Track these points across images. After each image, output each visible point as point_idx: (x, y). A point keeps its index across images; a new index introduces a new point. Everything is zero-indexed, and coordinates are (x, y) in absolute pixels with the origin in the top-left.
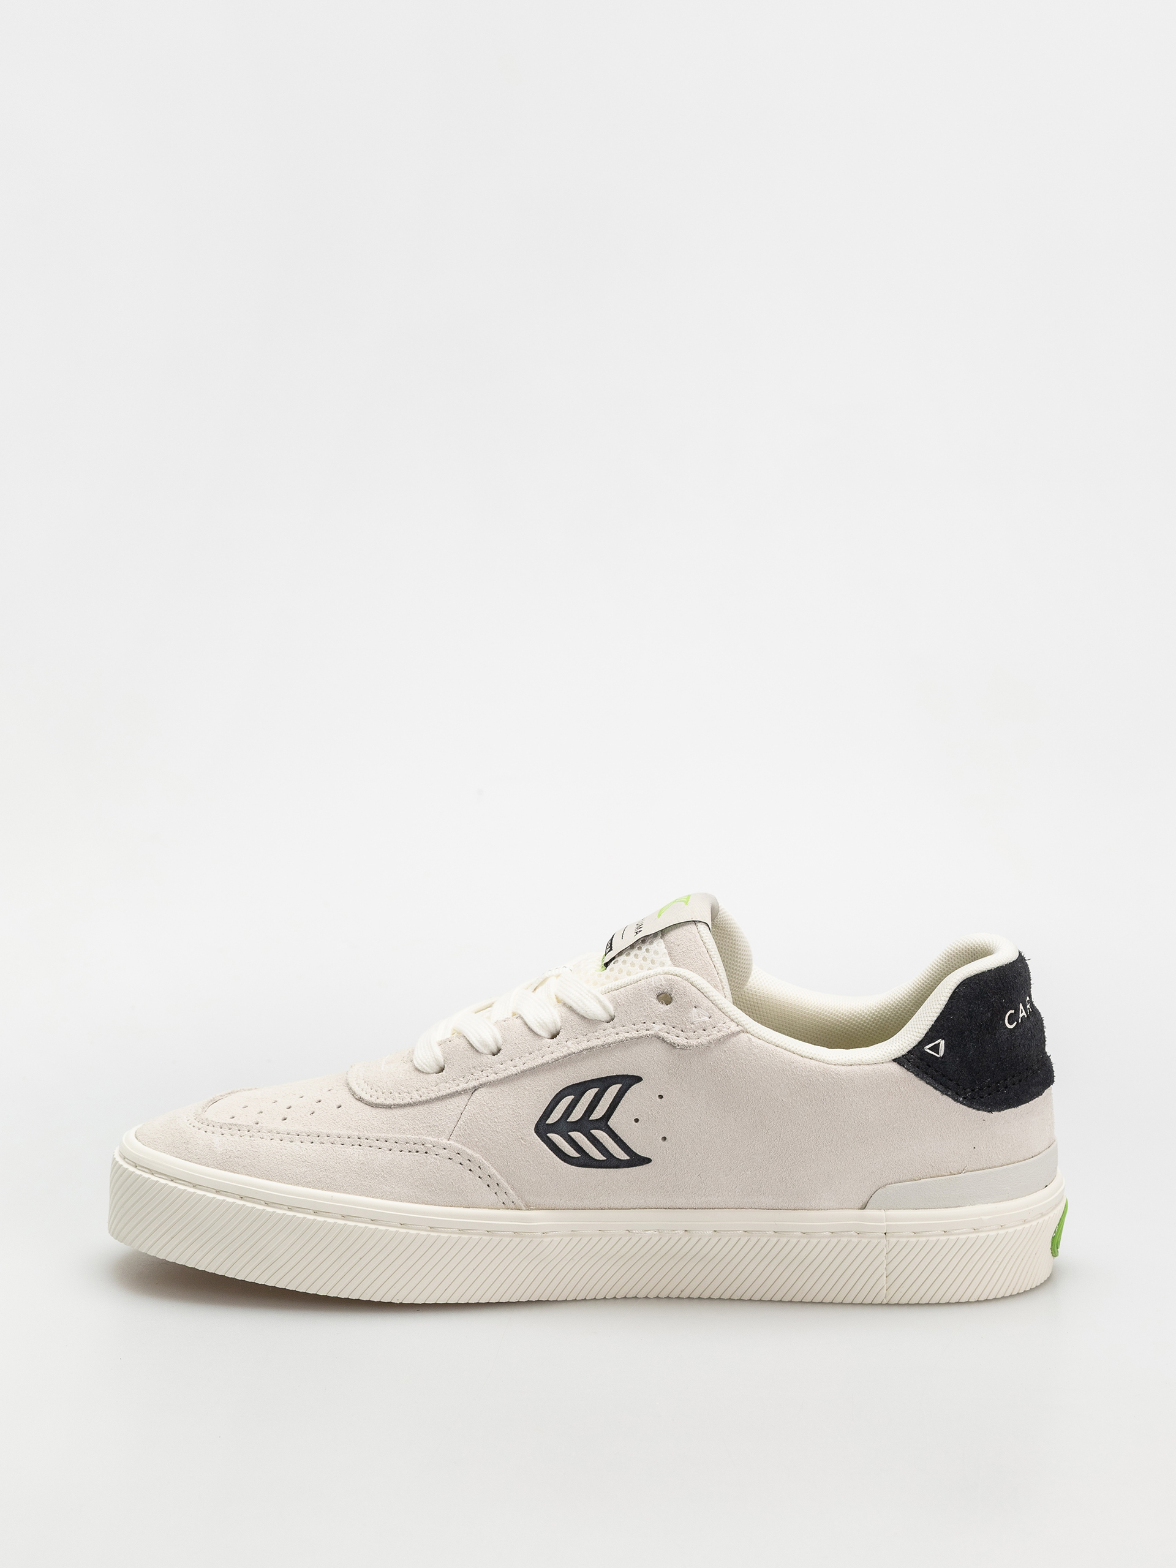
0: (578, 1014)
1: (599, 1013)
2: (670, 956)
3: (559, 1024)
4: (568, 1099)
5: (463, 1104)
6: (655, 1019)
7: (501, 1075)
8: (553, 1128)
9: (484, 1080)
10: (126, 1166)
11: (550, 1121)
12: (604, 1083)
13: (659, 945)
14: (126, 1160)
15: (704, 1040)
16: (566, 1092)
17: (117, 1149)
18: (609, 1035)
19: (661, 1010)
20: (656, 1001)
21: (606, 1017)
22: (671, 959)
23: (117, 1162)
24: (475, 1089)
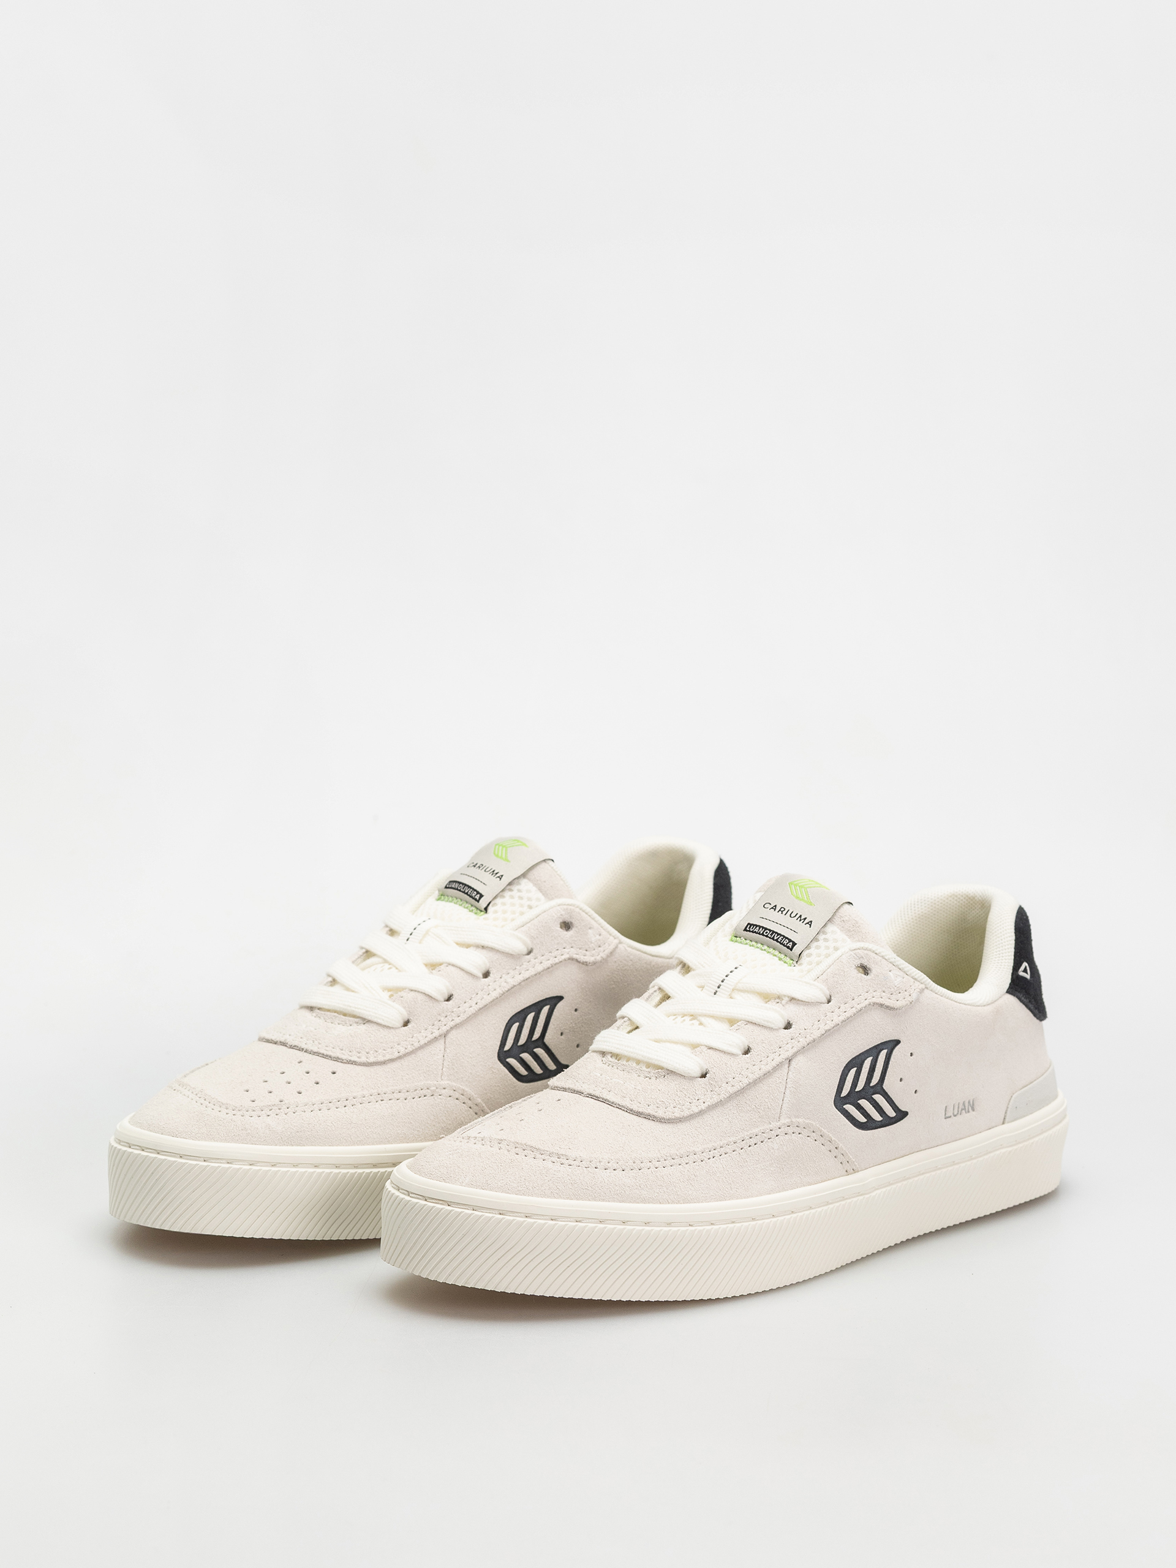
0: (503, 953)
1: (519, 947)
2: (541, 892)
3: (488, 965)
4: (516, 1026)
5: (442, 1047)
6: (564, 945)
7: (463, 1017)
8: (509, 1054)
9: (452, 1024)
10: (119, 1147)
11: (507, 1048)
12: (537, 1007)
13: (525, 884)
14: (121, 1143)
15: (603, 955)
16: (512, 1021)
17: (113, 1137)
18: (533, 966)
19: (567, 936)
20: (561, 930)
21: (525, 951)
22: (543, 894)
23: (113, 1146)
24: (448, 1032)
